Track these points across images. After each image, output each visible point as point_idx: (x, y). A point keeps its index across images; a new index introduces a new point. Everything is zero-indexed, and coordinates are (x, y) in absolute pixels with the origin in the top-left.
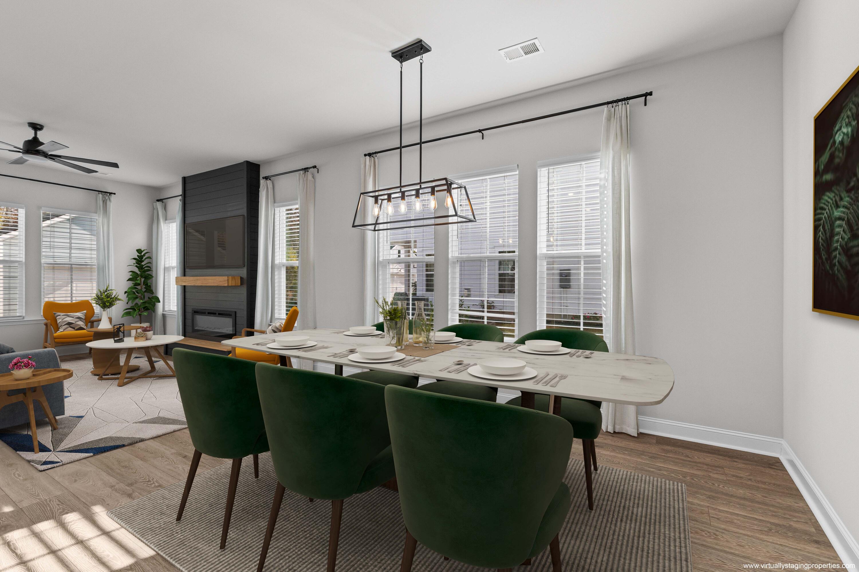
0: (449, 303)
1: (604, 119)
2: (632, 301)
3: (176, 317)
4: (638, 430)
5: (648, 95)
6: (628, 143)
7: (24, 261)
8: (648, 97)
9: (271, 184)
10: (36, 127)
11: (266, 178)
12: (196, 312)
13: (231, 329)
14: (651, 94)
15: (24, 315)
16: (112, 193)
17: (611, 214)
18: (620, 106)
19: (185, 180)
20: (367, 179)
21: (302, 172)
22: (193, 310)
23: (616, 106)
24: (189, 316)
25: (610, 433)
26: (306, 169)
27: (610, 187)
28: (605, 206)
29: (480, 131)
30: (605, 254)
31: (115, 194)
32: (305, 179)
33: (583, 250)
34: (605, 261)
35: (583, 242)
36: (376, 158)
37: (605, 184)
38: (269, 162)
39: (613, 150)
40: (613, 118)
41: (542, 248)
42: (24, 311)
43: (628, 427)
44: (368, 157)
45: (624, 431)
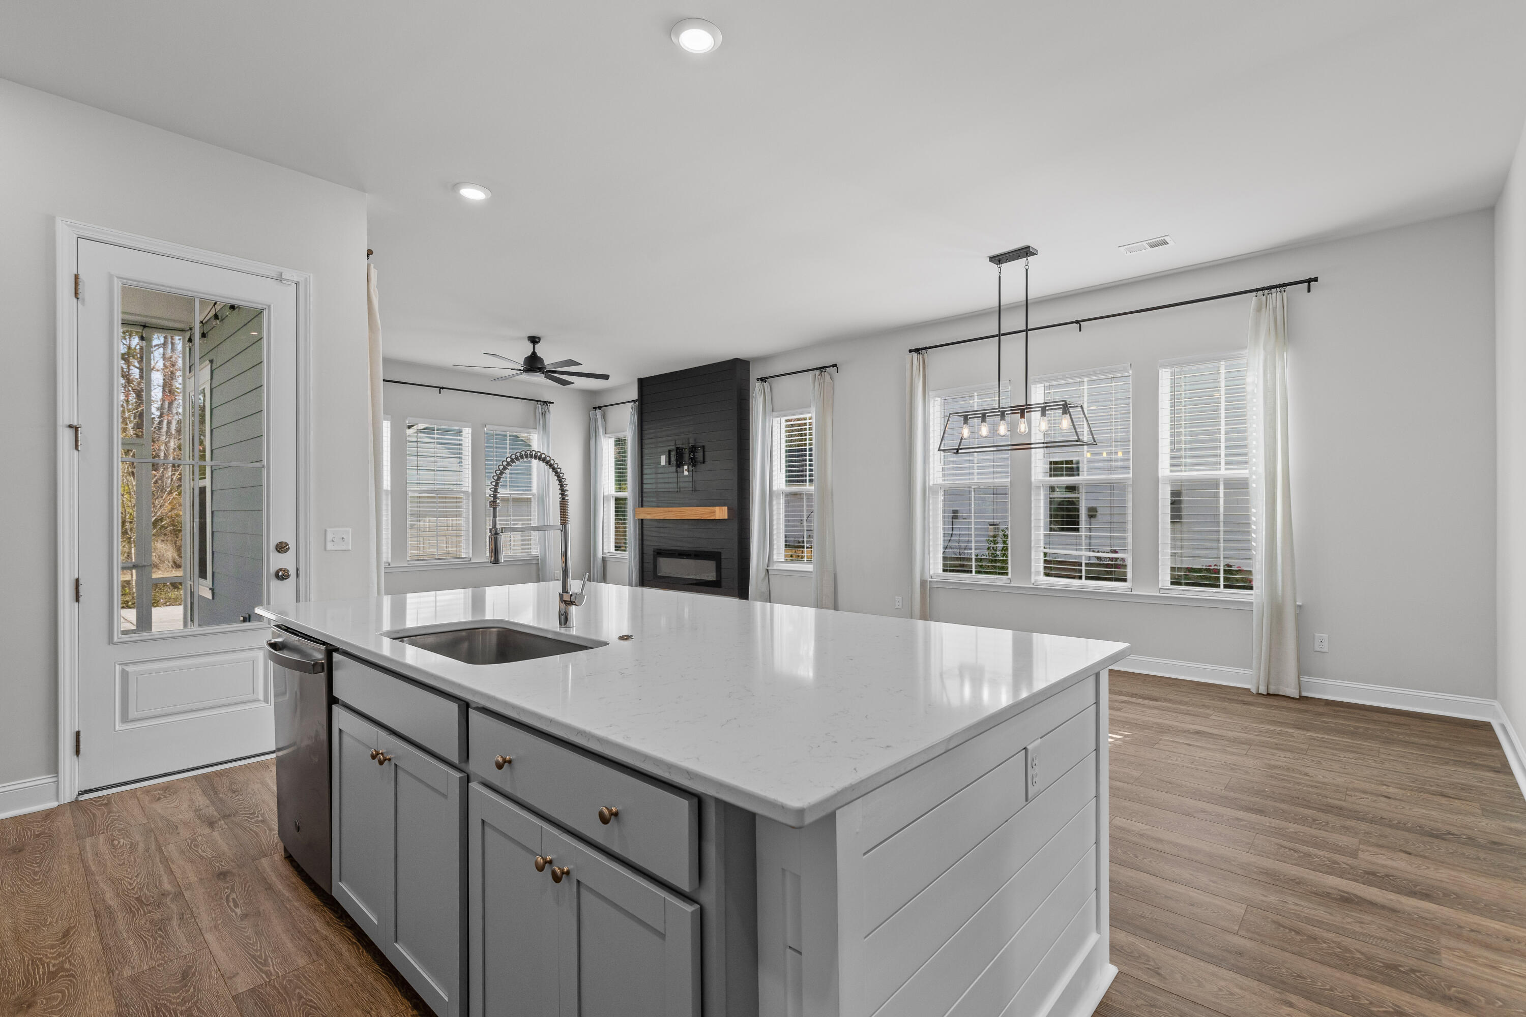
0: (1032, 538)
1: (1251, 311)
2: (1292, 534)
3: (628, 561)
4: (1300, 692)
5: (1312, 281)
6: (1285, 338)
7: (470, 490)
8: (1312, 283)
9: (769, 387)
10: (534, 340)
11: (763, 380)
12: (660, 553)
13: (714, 574)
14: (1316, 280)
15: (471, 556)
16: (550, 402)
17: (1262, 428)
18: (1274, 295)
19: (643, 383)
20: (916, 382)
21: (817, 372)
22: (654, 551)
23: (1268, 294)
24: (649, 558)
25: (1263, 695)
26: (822, 369)
27: (1261, 394)
28: (1255, 417)
29: (1077, 322)
30: (1254, 477)
31: (553, 403)
32: (822, 381)
33: (1223, 472)
34: (1254, 485)
35: (1223, 459)
36: (926, 355)
37: (1254, 391)
38: (763, 359)
39: (1264, 349)
40: (1265, 309)
41: (1164, 469)
42: (471, 551)
43: (1287, 687)
44: (915, 355)
45: (1281, 693)
